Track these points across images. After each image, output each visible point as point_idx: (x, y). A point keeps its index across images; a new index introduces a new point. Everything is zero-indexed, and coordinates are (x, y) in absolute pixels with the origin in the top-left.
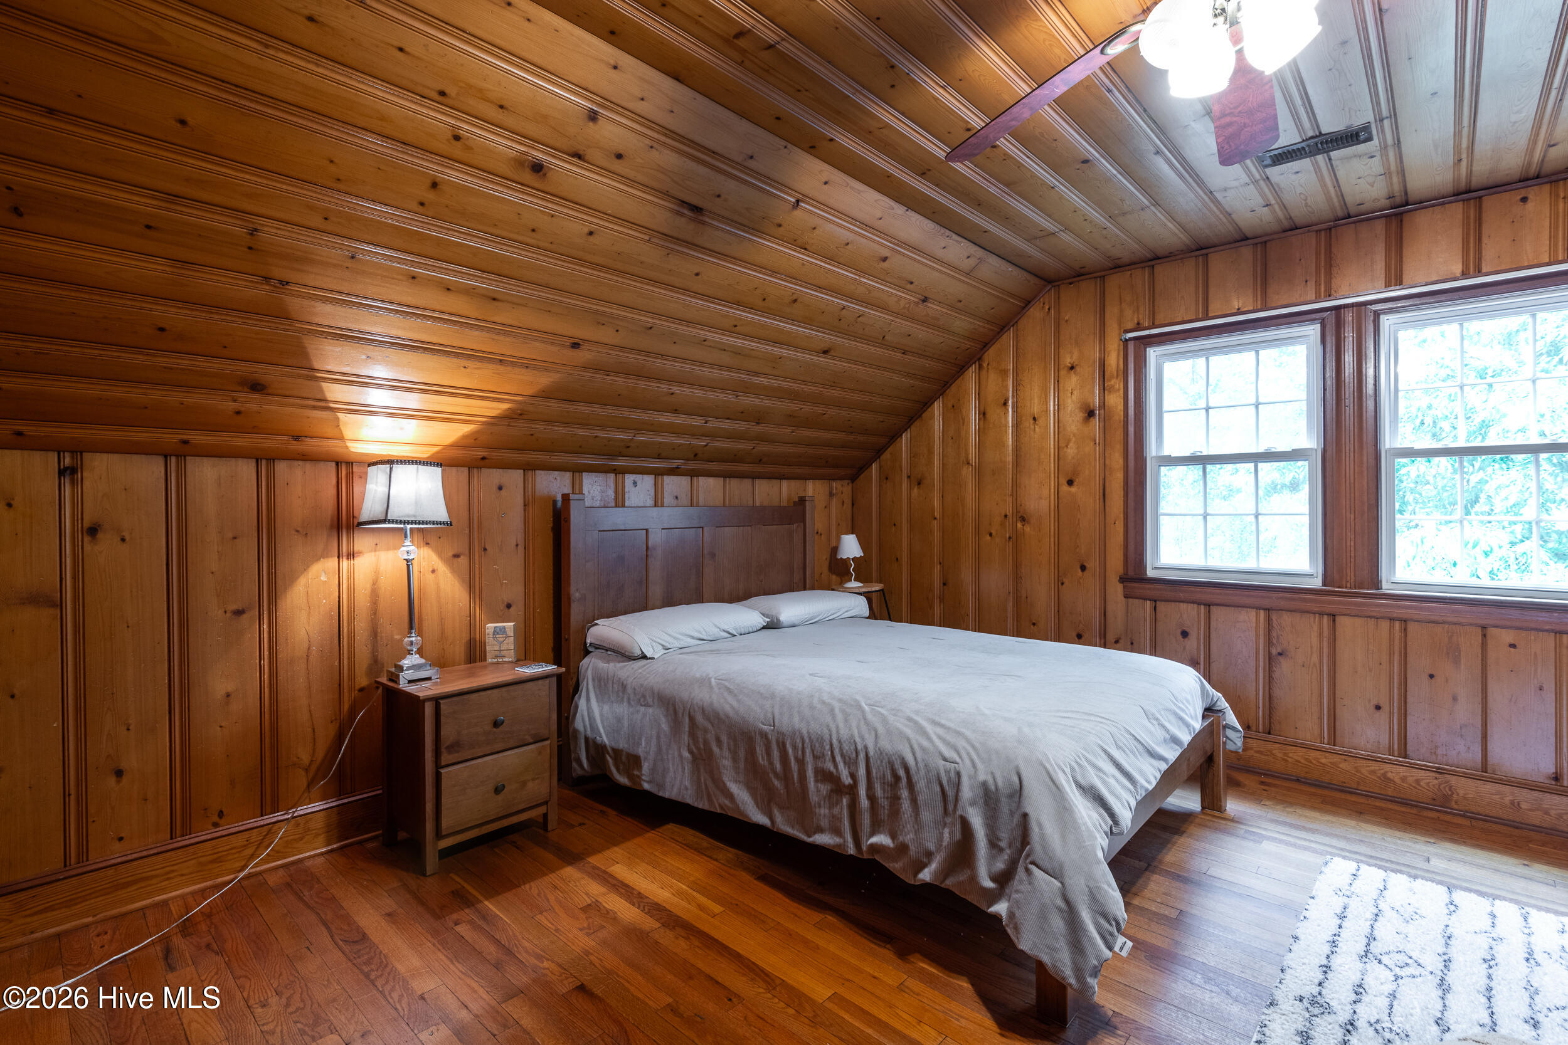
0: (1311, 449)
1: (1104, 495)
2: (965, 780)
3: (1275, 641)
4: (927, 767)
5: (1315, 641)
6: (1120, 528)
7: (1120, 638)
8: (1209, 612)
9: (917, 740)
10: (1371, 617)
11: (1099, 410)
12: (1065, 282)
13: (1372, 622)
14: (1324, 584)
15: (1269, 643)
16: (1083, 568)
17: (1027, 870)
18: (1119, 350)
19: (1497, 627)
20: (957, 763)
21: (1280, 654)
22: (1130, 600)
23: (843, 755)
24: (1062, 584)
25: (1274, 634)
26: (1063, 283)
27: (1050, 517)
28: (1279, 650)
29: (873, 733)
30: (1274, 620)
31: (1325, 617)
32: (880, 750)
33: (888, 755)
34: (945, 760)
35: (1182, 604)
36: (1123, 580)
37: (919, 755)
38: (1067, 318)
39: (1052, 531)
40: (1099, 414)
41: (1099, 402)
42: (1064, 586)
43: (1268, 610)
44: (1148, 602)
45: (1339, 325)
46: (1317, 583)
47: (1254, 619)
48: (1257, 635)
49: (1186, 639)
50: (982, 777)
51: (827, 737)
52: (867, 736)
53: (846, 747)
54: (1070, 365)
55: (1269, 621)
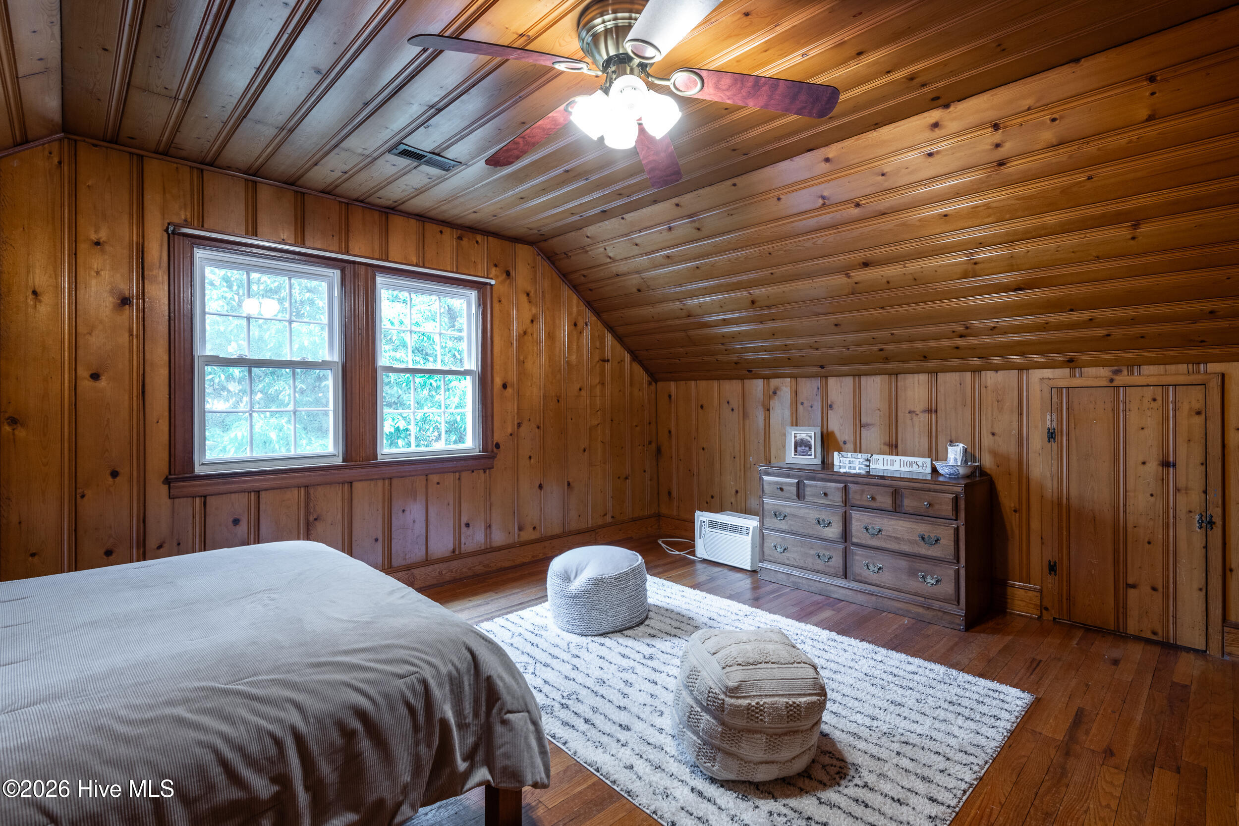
0: (335, 362)
1: (143, 392)
2: (432, 683)
3: (312, 510)
4: (387, 696)
5: (340, 504)
6: (164, 426)
7: (164, 542)
8: (259, 497)
9: (355, 678)
10: (373, 480)
11: (137, 299)
12: (87, 140)
13: (373, 483)
14: (344, 461)
15: (308, 512)
16: (115, 474)
17: (504, 722)
18: (162, 241)
19: (432, 474)
20: (417, 672)
21: (316, 519)
22: (177, 500)
23: (251, 762)
24: (83, 496)
25: (311, 505)
26: (84, 141)
27: (62, 417)
28: (315, 517)
29: (289, 706)
30: (311, 493)
31: (346, 485)
32: (316, 717)
33: (331, 716)
34: (402, 677)
35: (233, 495)
36: (167, 481)
37: (372, 691)
38: (90, 183)
39: (66, 434)
40: (137, 303)
41: (137, 291)
42: (86, 499)
43: (307, 487)
44: (198, 499)
45: (355, 275)
46: (339, 461)
47: (297, 495)
48: (299, 509)
49: (237, 526)
50: (444, 670)
51: (209, 757)
52: (282, 715)
53: (254, 748)
54: (96, 240)
55: (308, 494)
